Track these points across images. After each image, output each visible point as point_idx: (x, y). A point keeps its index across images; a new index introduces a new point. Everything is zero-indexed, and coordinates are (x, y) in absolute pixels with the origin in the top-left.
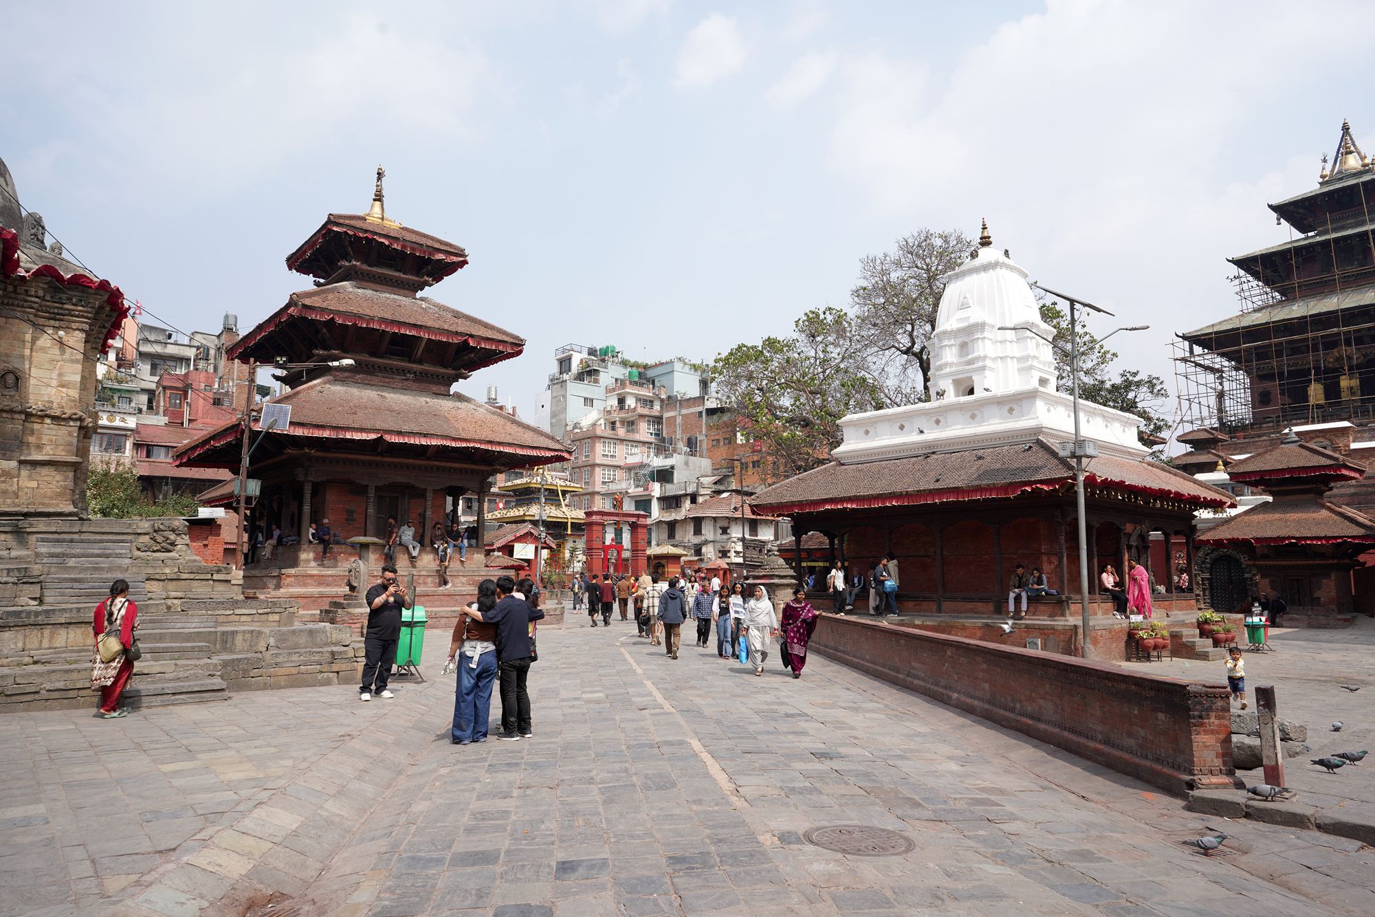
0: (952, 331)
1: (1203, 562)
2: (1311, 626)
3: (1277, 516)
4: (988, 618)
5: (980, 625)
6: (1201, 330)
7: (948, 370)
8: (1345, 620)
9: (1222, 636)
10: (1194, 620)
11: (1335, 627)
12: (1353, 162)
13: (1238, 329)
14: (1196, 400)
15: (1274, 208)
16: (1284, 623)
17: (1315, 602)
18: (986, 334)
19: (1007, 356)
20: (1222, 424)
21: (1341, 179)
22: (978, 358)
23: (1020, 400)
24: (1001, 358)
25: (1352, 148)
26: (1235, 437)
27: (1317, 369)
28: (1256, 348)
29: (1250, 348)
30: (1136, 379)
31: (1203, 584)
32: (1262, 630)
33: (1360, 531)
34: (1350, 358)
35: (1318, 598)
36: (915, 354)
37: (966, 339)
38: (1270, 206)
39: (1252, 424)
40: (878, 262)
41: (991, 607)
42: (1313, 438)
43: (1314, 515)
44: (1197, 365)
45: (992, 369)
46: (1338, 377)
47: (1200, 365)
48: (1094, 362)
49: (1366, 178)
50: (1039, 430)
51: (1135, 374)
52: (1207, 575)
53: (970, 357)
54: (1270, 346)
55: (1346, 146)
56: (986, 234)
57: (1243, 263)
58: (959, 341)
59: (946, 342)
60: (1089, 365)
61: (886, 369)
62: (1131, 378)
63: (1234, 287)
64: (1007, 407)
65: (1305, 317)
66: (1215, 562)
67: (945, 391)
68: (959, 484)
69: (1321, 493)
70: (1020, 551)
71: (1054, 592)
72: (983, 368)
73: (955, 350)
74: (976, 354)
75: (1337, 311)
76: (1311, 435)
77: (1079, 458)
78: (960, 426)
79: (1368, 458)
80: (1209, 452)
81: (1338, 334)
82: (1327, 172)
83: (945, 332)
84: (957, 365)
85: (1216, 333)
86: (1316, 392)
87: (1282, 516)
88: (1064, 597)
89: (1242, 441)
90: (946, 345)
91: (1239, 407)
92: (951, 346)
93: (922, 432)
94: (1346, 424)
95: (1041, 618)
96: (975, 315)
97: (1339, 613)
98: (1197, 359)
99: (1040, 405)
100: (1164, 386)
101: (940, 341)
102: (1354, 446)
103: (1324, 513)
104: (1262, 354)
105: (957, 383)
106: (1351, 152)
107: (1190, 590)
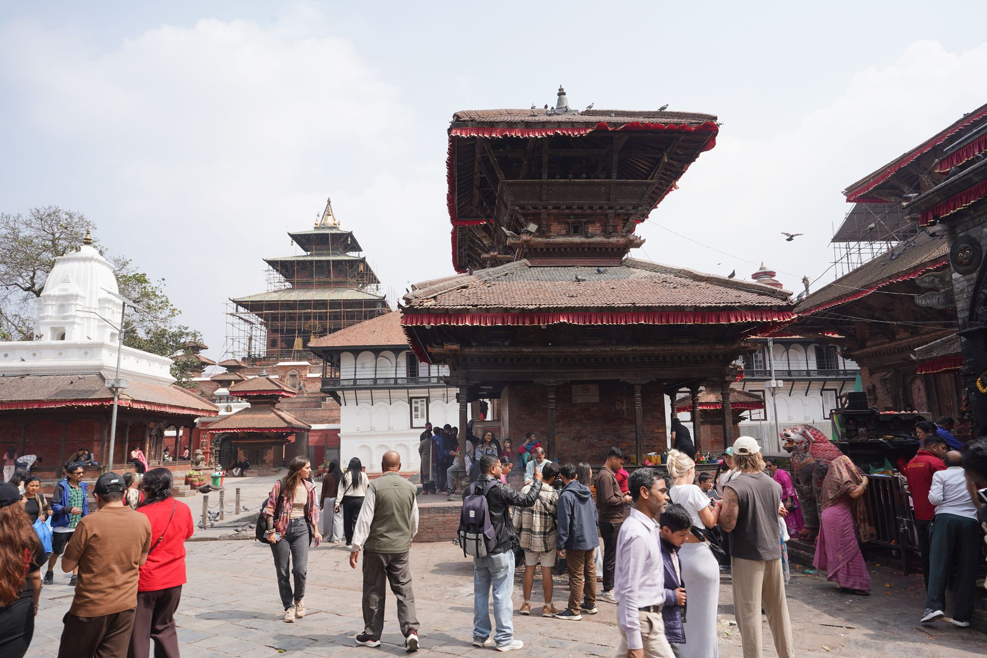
0: (54, 296)
1: (217, 441)
2: (259, 475)
3: (251, 416)
4: (52, 481)
5: (44, 486)
6: (244, 298)
7: (48, 320)
8: (275, 471)
9: (197, 483)
10: (184, 476)
11: (270, 475)
12: (330, 221)
13: (263, 301)
14: (237, 340)
15: (291, 235)
16: (247, 475)
17: (264, 462)
18: (78, 302)
19: (91, 318)
20: (250, 356)
21: (324, 228)
22: (70, 316)
23: (92, 348)
24: (87, 318)
25: (331, 213)
26: (255, 365)
27: (299, 330)
28: (272, 314)
29: (269, 313)
30: (187, 331)
31: (216, 454)
32: (220, 479)
33: (284, 425)
34: (315, 327)
35: (265, 460)
36: (35, 292)
37: (64, 303)
38: (289, 234)
39: (264, 358)
40: (12, 219)
41: (54, 474)
42: (291, 370)
43: (268, 416)
44: (240, 318)
45: (79, 324)
46: (310, 336)
47: (242, 319)
48: (167, 315)
49: (334, 231)
50: (101, 367)
51: (186, 328)
52: (218, 448)
53: (65, 314)
54: (278, 314)
55: (328, 212)
56: (88, 237)
57: (272, 263)
58: (59, 303)
59: (49, 302)
60: (163, 316)
61: (9, 297)
62: (183, 331)
63: (265, 276)
64: (84, 351)
65: (296, 301)
66: (224, 440)
67: (42, 335)
68: (42, 398)
69: (275, 404)
70: (80, 439)
71: (96, 463)
72: (73, 323)
73: (55, 308)
74: (69, 314)
75: (310, 301)
76: (291, 368)
77: (117, 388)
78: (50, 360)
79: (314, 383)
80: (236, 374)
81: (311, 313)
82: (319, 223)
83: (49, 296)
84: (55, 317)
85: (251, 302)
86: (298, 343)
87: (253, 416)
88: (102, 466)
89: (258, 367)
90: (49, 304)
91: (260, 348)
92: (52, 305)
93: (23, 360)
94: (306, 363)
95: (86, 479)
96: (73, 288)
97: (274, 467)
98: (240, 315)
99: (105, 352)
100: (202, 337)
101: (45, 300)
102: (309, 375)
103: (273, 415)
104: (274, 318)
105: (54, 330)
106: (330, 215)
107: (189, 458)
